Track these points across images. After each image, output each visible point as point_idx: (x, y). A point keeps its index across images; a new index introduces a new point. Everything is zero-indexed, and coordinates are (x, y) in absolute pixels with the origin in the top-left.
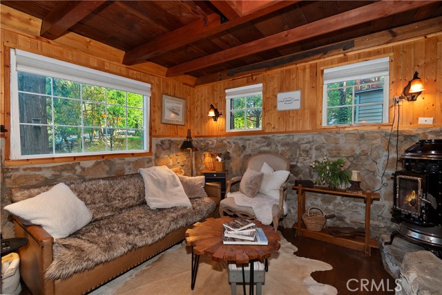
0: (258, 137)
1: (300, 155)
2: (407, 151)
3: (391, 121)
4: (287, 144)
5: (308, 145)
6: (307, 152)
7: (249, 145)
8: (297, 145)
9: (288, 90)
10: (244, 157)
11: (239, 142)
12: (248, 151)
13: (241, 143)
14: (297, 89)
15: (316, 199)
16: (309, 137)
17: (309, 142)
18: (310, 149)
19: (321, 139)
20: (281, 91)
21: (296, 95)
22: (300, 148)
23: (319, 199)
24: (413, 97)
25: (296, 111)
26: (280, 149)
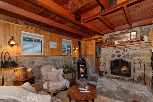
0: (42, 58)
3: (73, 54)
4: (53, 60)
8: (56, 60)
11: (30, 60)
12: (35, 64)
14: (55, 42)
18: (60, 61)
19: (62, 58)
20: (51, 41)
21: (56, 44)
25: (55, 49)
26: (50, 62)
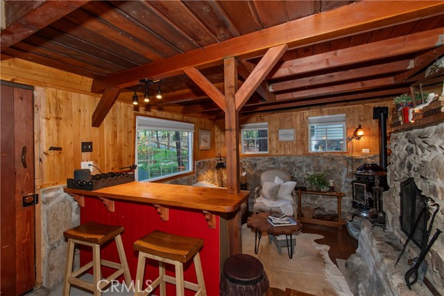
0: (266, 158)
1: (296, 170)
2: (358, 170)
3: (348, 150)
4: (287, 163)
5: (301, 164)
6: (300, 168)
7: (259, 163)
8: (293, 164)
10: (256, 171)
11: (252, 161)
12: (259, 167)
14: (292, 128)
15: (307, 198)
16: (301, 158)
17: (301, 162)
18: (302, 166)
19: (308, 160)
20: (280, 128)
21: (291, 131)
22: (295, 165)
23: (309, 198)
24: (359, 138)
25: (292, 142)
26: (282, 166)
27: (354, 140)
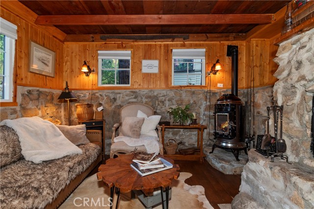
0: (128, 92)
1: (159, 105)
3: (207, 84)
4: (150, 97)
5: (163, 98)
6: (163, 102)
7: (119, 97)
8: (156, 97)
9: (150, 58)
10: (116, 107)
11: (111, 95)
12: (118, 102)
13: (112, 96)
14: (156, 59)
15: (169, 133)
16: (164, 92)
17: (164, 96)
18: (165, 100)
19: (171, 94)
20: (145, 58)
21: (156, 63)
22: (158, 100)
23: (171, 133)
24: (215, 72)
25: (155, 74)
26: (144, 100)
27: (212, 75)
